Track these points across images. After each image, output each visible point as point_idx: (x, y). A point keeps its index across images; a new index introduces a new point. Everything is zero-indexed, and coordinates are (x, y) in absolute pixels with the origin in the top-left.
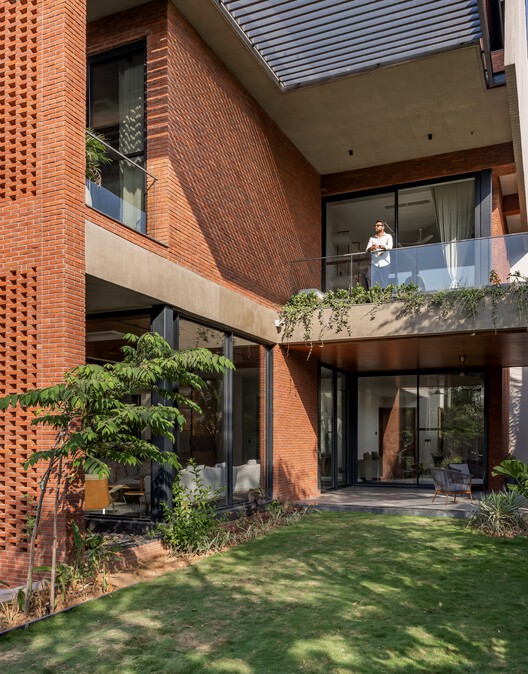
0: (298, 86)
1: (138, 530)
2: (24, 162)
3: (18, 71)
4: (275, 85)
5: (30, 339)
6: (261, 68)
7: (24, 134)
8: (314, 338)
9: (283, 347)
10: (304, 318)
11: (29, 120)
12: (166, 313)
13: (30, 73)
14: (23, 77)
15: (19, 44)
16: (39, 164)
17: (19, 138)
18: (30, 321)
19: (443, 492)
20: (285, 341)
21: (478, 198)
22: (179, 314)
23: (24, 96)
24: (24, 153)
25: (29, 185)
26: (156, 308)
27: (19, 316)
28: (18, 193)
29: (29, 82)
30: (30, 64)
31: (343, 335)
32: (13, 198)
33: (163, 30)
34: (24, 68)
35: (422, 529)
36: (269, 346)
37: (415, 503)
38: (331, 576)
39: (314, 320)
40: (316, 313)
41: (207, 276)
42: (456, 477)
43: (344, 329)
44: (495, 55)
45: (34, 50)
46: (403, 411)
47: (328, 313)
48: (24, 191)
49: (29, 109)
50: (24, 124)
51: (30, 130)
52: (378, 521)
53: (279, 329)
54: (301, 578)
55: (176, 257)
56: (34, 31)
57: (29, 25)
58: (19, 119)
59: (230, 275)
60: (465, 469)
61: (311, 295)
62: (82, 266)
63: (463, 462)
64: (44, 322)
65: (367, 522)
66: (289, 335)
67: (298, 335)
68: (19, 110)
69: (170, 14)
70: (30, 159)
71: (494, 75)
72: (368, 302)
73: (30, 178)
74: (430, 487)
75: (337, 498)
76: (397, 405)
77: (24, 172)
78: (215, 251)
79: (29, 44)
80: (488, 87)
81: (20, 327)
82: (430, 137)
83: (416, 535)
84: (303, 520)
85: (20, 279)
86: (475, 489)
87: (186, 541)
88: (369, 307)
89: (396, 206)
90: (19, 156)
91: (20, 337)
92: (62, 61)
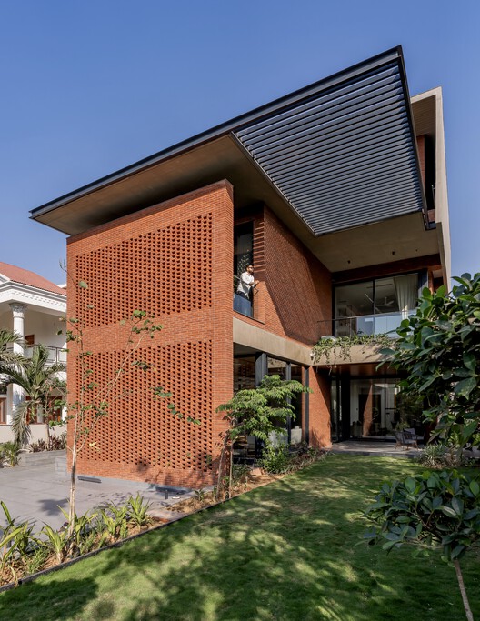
0: (324, 234)
1: (250, 462)
2: (205, 292)
3: (202, 249)
4: (311, 234)
5: (208, 373)
6: (306, 228)
7: (205, 279)
8: (331, 363)
9: (314, 367)
10: (326, 353)
11: (208, 272)
12: (263, 356)
13: (208, 251)
14: (205, 253)
15: (203, 237)
16: (213, 293)
17: (202, 280)
18: (208, 365)
19: (402, 444)
20: (316, 364)
21: (420, 284)
22: (269, 355)
23: (205, 261)
24: (205, 287)
25: (208, 302)
26: (258, 354)
27: (203, 362)
28: (202, 305)
29: (208, 255)
30: (208, 247)
31: (347, 361)
32: (200, 308)
33: (261, 218)
34: (205, 248)
35: (392, 464)
36: (307, 367)
37: (386, 450)
38: (351, 487)
39: (331, 354)
40: (332, 350)
41: (280, 336)
42: (408, 436)
43: (348, 358)
44: (430, 212)
45: (210, 240)
46: (374, 396)
47: (339, 350)
48: (205, 305)
49: (207, 267)
50: (205, 274)
51: (208, 277)
52: (367, 460)
53: (312, 358)
54: (335, 487)
55: (268, 328)
56: (210, 231)
57: (208, 229)
58: (203, 272)
59: (290, 334)
60: (412, 431)
61: (329, 340)
62: (232, 339)
63: (411, 427)
64: (215, 365)
65: (361, 460)
66: (317, 361)
67: (323, 361)
68: (203, 267)
69: (265, 211)
70: (208, 290)
71: (430, 223)
72: (360, 343)
73: (208, 299)
74: (393, 441)
75: (342, 447)
76: (371, 393)
77: (205, 296)
78: (283, 323)
79: (208, 237)
80: (426, 229)
81: (203, 367)
82: (393, 253)
83: (390, 467)
84: (327, 458)
85: (203, 345)
86: (420, 443)
87: (275, 468)
88: (361, 346)
89: (374, 287)
90: (202, 289)
91: (203, 372)
92: (224, 245)
